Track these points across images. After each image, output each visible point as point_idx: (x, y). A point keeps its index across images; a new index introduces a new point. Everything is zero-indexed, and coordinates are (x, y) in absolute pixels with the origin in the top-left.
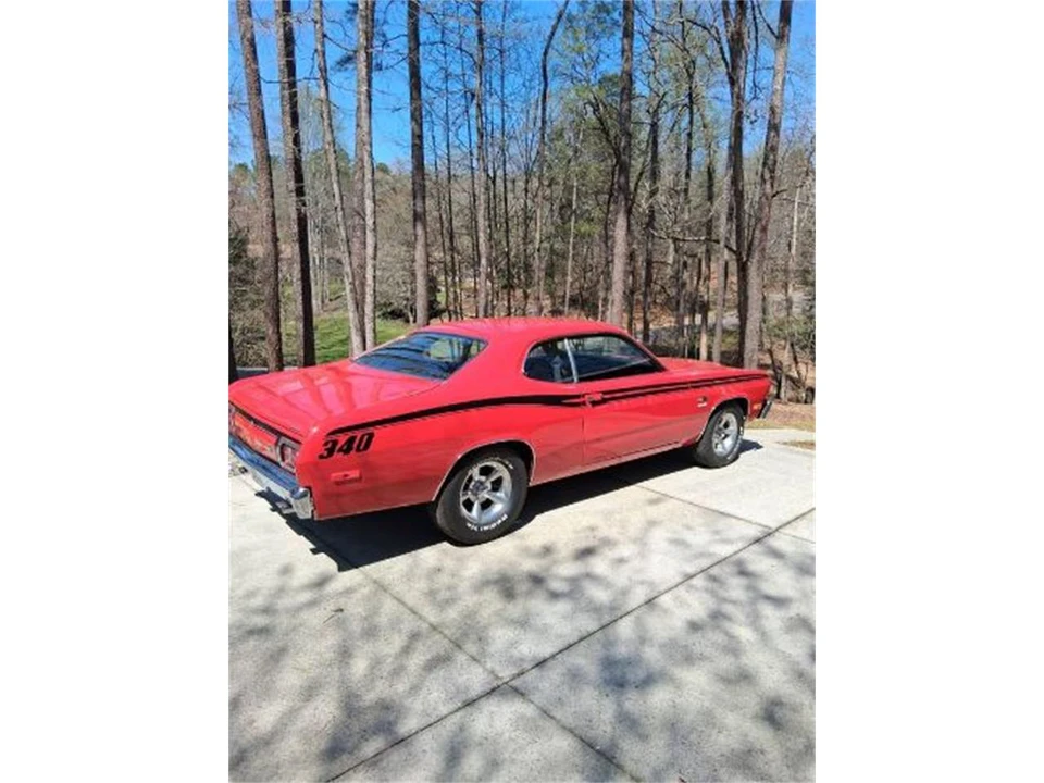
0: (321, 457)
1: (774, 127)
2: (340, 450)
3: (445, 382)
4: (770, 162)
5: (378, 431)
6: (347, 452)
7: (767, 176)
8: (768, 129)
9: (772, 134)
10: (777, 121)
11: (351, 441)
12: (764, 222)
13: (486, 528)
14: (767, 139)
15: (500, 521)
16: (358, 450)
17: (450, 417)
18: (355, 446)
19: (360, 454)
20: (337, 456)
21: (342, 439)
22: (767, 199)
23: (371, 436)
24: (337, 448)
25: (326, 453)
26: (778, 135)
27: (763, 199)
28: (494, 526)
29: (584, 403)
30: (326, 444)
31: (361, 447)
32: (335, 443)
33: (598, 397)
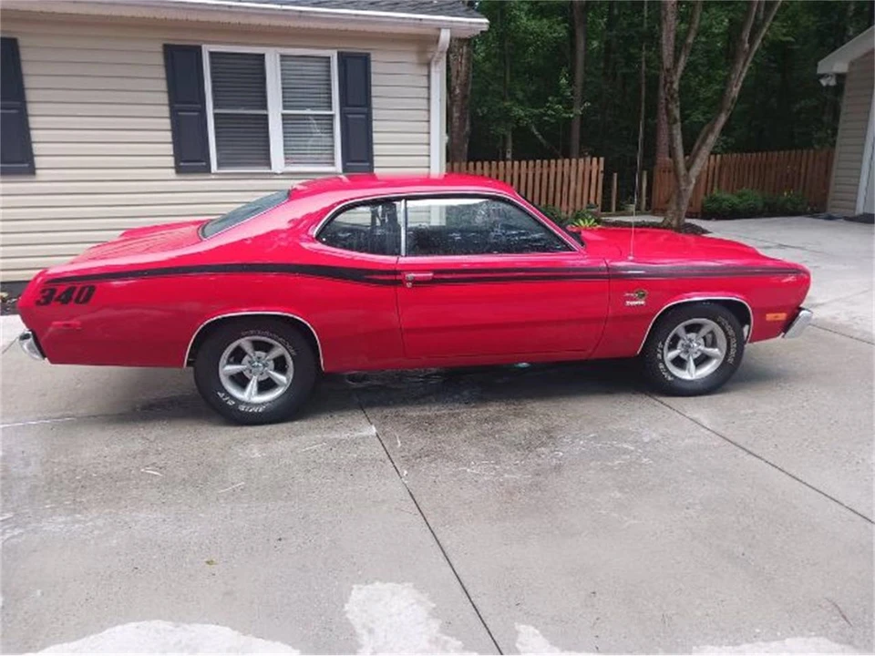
0: (38, 303)
2: (58, 299)
5: (99, 286)
6: (65, 302)
11: (71, 291)
16: (77, 300)
18: (74, 296)
19: (79, 306)
20: (54, 304)
21: (61, 289)
23: (93, 288)
24: (56, 296)
25: (44, 301)
30: (44, 291)
31: (82, 299)
32: (54, 291)
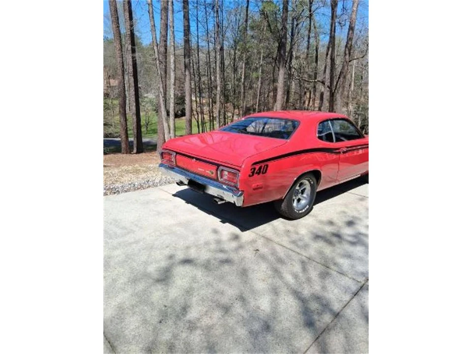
0: (250, 176)
1: (351, 28)
2: (257, 173)
3: (288, 141)
4: (349, 46)
5: (270, 164)
6: (259, 174)
7: (347, 52)
8: (349, 29)
9: (351, 32)
10: (353, 26)
11: (260, 168)
12: (345, 74)
13: (301, 212)
14: (348, 34)
15: (306, 209)
16: (263, 173)
17: (294, 157)
18: (262, 171)
19: (264, 175)
20: (255, 175)
21: (257, 167)
22: (347, 62)
23: (267, 166)
24: (255, 172)
25: (251, 174)
26: (353, 33)
27: (345, 63)
28: (304, 210)
29: (339, 153)
30: (251, 170)
31: (264, 171)
32: (255, 169)
33: (345, 150)
